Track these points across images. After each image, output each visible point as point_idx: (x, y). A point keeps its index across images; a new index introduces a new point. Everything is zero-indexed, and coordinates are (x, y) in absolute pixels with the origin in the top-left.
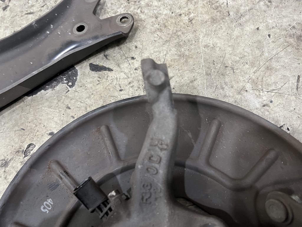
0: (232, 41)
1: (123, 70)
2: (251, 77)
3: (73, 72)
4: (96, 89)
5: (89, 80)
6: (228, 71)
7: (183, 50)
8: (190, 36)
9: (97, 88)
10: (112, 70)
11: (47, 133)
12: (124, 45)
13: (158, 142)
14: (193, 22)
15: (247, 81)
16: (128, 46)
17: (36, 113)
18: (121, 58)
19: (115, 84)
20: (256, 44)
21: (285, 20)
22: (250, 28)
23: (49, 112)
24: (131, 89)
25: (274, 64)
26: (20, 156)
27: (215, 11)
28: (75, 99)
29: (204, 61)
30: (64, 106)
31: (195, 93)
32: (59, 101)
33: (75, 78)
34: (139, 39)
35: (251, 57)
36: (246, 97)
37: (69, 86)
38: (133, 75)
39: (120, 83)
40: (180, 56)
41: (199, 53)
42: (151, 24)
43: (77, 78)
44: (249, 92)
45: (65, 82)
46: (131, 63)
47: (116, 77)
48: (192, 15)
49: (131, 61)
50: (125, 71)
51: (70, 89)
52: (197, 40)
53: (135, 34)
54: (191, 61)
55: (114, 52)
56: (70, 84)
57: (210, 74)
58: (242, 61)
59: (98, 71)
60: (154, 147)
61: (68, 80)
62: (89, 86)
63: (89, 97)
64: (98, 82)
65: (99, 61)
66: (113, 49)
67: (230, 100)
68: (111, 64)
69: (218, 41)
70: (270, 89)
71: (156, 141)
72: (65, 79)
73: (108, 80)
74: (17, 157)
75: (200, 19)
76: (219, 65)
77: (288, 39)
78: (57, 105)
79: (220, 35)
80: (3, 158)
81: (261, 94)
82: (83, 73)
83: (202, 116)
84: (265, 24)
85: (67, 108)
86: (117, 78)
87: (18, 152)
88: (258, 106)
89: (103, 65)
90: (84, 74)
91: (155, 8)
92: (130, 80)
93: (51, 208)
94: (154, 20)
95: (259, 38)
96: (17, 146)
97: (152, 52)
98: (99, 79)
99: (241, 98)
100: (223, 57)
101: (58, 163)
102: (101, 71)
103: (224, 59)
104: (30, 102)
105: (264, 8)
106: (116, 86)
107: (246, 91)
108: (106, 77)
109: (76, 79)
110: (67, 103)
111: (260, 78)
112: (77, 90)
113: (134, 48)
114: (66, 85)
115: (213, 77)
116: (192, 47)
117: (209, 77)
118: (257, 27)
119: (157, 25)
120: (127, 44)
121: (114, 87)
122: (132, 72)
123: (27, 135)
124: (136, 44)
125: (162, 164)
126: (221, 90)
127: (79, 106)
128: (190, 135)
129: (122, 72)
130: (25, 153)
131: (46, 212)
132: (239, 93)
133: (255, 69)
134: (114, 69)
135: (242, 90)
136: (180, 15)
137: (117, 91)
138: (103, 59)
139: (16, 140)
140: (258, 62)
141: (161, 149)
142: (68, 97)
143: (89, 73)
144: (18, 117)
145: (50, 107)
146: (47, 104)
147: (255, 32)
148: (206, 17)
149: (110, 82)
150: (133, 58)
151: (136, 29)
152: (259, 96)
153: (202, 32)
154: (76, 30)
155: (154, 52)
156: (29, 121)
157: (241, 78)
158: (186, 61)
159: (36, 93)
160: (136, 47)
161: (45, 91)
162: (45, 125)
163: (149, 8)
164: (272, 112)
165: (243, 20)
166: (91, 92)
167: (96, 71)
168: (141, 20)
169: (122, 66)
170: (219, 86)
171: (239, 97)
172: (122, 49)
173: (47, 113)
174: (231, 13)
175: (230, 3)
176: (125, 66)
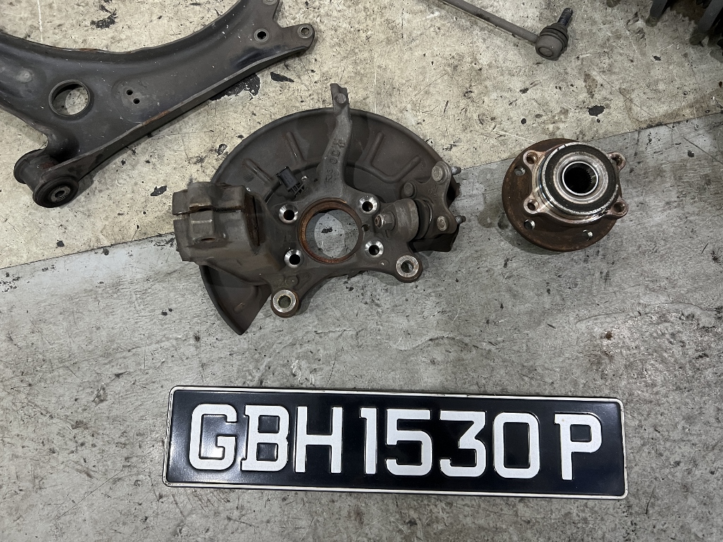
0: (402, 64)
1: (303, 82)
2: (412, 99)
4: (279, 99)
5: (271, 90)
6: (395, 92)
7: (359, 68)
8: (366, 55)
10: (294, 82)
11: (237, 136)
12: (304, 57)
13: (339, 142)
14: (370, 40)
15: (408, 102)
16: (308, 58)
17: (222, 117)
18: (302, 70)
19: (296, 95)
20: (421, 70)
21: (448, 49)
25: (432, 89)
26: (214, 154)
27: (391, 31)
29: (376, 81)
30: (250, 112)
31: (367, 110)
33: (257, 86)
35: (415, 81)
37: (252, 93)
38: (313, 88)
39: (301, 95)
40: (356, 73)
41: (373, 72)
44: (409, 111)
45: (248, 89)
46: (311, 76)
47: (297, 88)
48: (369, 33)
49: (311, 74)
50: (306, 83)
51: (253, 96)
52: (372, 59)
54: (365, 80)
55: (294, 63)
56: (253, 91)
57: (380, 93)
58: (407, 84)
59: (280, 81)
60: (335, 145)
61: (251, 87)
62: (271, 95)
63: (273, 106)
64: (280, 92)
65: (279, 71)
66: (294, 60)
67: (393, 118)
68: (292, 75)
69: (390, 63)
70: (425, 110)
71: (337, 141)
72: (247, 86)
74: (211, 155)
75: (376, 38)
76: (388, 86)
77: (446, 68)
78: (242, 111)
79: (392, 57)
80: (197, 155)
81: (418, 114)
83: (370, 129)
84: (431, 51)
87: (211, 150)
88: (414, 124)
89: (285, 75)
90: (265, 82)
91: (335, 19)
92: (310, 93)
94: (333, 32)
95: (424, 64)
96: (209, 146)
97: (331, 67)
98: (281, 89)
99: (402, 116)
100: (392, 79)
101: (251, 160)
102: (282, 81)
103: (393, 81)
104: (215, 106)
105: (433, 34)
106: (298, 98)
107: (407, 110)
108: (287, 88)
109: (259, 87)
111: (419, 101)
112: (261, 98)
113: (314, 61)
114: (249, 92)
115: (382, 96)
116: (367, 66)
117: (379, 96)
118: (424, 53)
120: (307, 56)
121: (296, 98)
122: (312, 85)
123: (217, 136)
125: (340, 156)
127: (264, 114)
128: (360, 143)
129: (302, 84)
130: (218, 152)
132: (401, 112)
133: (417, 92)
134: (295, 80)
135: (404, 110)
136: (359, 31)
137: (299, 102)
138: (284, 69)
139: (207, 140)
140: (420, 86)
141: (340, 147)
142: (253, 104)
143: (270, 82)
145: (236, 112)
146: (232, 109)
147: (422, 58)
148: (382, 36)
150: (313, 71)
152: (416, 116)
153: (377, 52)
156: (217, 124)
157: (404, 99)
158: (361, 79)
159: (220, 98)
160: (316, 60)
161: (229, 96)
162: (234, 128)
164: (423, 129)
165: (414, 44)
167: (278, 81)
168: (321, 31)
171: (400, 115)
172: (302, 61)
174: (405, 36)
175: (406, 24)
176: (305, 78)
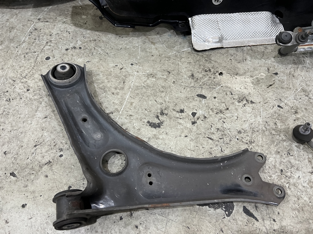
3: (230, 204)
5: (240, 218)
9: (245, 227)
10: (258, 221)
12: (271, 207)
18: (266, 216)
28: (228, 227)
34: (282, 208)
43: (232, 211)
45: (224, 209)
46: (272, 223)
47: (259, 227)
59: (249, 216)
61: (226, 209)
62: (239, 222)
65: (250, 207)
66: (262, 205)
73: (253, 227)
82: (238, 210)
85: (221, 230)
86: (260, 229)
89: (253, 213)
94: (296, 199)
98: (247, 222)
102: (250, 217)
110: (222, 227)
112: (231, 221)
113: (277, 213)
114: (224, 212)
122: (271, 231)
124: (279, 210)
134: (259, 220)
138: (253, 208)
142: (224, 223)
146: (208, 218)
149: (254, 229)
150: (274, 220)
154: (244, 178)
155: (290, 225)
156: (194, 224)
160: (279, 213)
161: (209, 208)
166: (240, 228)
176: (267, 223)
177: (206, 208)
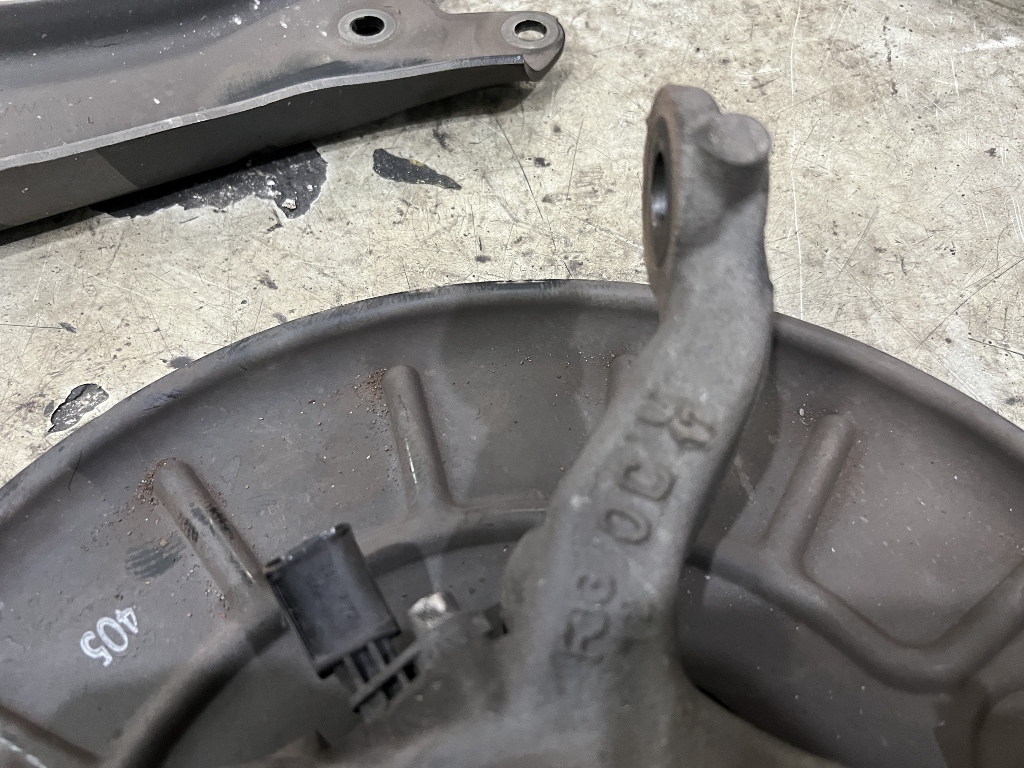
0: (904, 173)
1: (497, 193)
2: (965, 298)
3: (306, 166)
4: (388, 239)
5: (363, 205)
6: (885, 264)
9: (391, 234)
10: (459, 187)
11: (162, 356)
12: (513, 116)
13: (678, 411)
14: (770, 90)
15: (950, 308)
16: (527, 120)
17: (133, 278)
18: (498, 155)
19: (461, 234)
20: (985, 199)
22: (964, 144)
23: (187, 284)
24: (520, 260)
26: (33, 423)
27: (848, 73)
28: (299, 258)
29: (801, 218)
30: (253, 274)
32: (234, 253)
33: (310, 187)
34: (571, 106)
35: (966, 234)
36: (945, 360)
37: (284, 209)
38: (533, 218)
39: (483, 235)
41: (785, 188)
42: (620, 69)
43: (319, 188)
44: (959, 345)
45: (271, 193)
46: (530, 176)
47: (468, 210)
49: (532, 170)
50: (508, 198)
51: (284, 219)
53: (558, 87)
55: (472, 131)
57: (820, 263)
58: (936, 241)
59: (405, 180)
60: (652, 430)
61: (284, 190)
62: (360, 222)
63: (356, 261)
64: (398, 218)
65: (411, 148)
66: (471, 120)
68: (459, 166)
69: (854, 166)
71: (665, 407)
72: (271, 183)
73: (436, 217)
74: (19, 424)
75: (793, 86)
76: (853, 241)
78: (223, 266)
79: (860, 148)
81: (1002, 359)
82: (346, 177)
83: (785, 395)
84: (1014, 144)
85: (262, 282)
86: (472, 216)
87: (30, 406)
89: (428, 164)
90: (348, 181)
91: (640, 25)
92: (520, 230)
93: (125, 646)
94: (629, 58)
95: (997, 180)
96: (29, 386)
97: (614, 154)
98: (404, 208)
99: (928, 360)
100: (867, 216)
101: (191, 474)
102: (414, 182)
103: (873, 225)
104: (118, 238)
106: (466, 242)
107: (948, 341)
108: (430, 205)
109: (316, 191)
110: (266, 267)
111: (998, 308)
112: (313, 228)
113: (548, 131)
114: (273, 202)
115: (829, 274)
117: (815, 272)
118: (988, 147)
119: (640, 77)
120: (526, 113)
121: (458, 245)
122: (531, 206)
123: (82, 350)
124: (557, 117)
125: (673, 503)
126: (858, 323)
127: (309, 284)
129: (493, 198)
130: (58, 415)
131: (102, 659)
132: (922, 344)
134: (464, 184)
135: (934, 336)
136: (725, 62)
137: (469, 259)
138: (428, 144)
139: (31, 360)
140: (992, 255)
141: (683, 443)
142: (274, 247)
143: (367, 179)
144: (58, 280)
145: (196, 268)
146: (183, 254)
147: (982, 162)
148: (817, 85)
149: (444, 223)
150: (540, 162)
151: (565, 75)
152: (992, 366)
153: (799, 127)
154: (348, 27)
155: (622, 156)
156: (99, 301)
157: (931, 296)
159: (149, 211)
160: (557, 130)
161: (185, 209)
162: (164, 326)
163: (619, 19)
165: (940, 116)
166: (365, 244)
167: (396, 179)
168: (585, 51)
169: (496, 180)
170: (850, 308)
171: (920, 355)
172: (503, 127)
173: (181, 288)
174: (902, 89)
175: (900, 58)
176: (507, 181)
177: (170, 216)
